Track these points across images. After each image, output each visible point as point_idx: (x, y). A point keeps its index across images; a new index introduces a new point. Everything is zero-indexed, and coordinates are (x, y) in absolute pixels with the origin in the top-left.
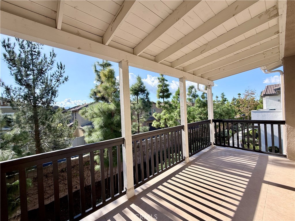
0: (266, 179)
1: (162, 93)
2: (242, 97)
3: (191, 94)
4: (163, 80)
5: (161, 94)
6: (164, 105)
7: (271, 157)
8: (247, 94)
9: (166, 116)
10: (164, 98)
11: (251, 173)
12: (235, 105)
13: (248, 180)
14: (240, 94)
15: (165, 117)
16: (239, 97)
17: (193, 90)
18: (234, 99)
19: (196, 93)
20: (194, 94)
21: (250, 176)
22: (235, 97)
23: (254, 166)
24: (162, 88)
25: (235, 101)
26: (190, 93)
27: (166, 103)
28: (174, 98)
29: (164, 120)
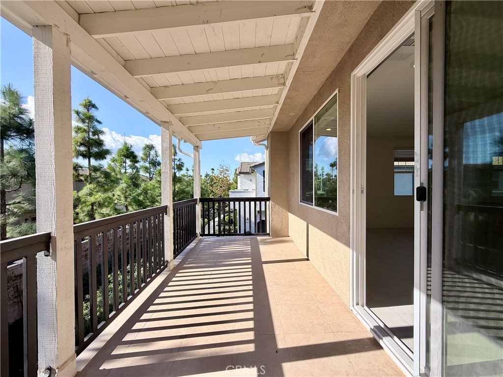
0: (264, 260)
1: (85, 146)
2: (216, 173)
3: (149, 159)
4: (91, 118)
5: (82, 149)
6: (90, 174)
7: (259, 238)
8: (221, 170)
9: (96, 197)
10: (91, 158)
11: (250, 258)
12: (207, 183)
13: (250, 266)
14: (213, 169)
15: (92, 199)
16: (213, 172)
17: (152, 152)
18: (207, 175)
19: (157, 158)
20: (153, 160)
21: (250, 261)
22: (209, 173)
23: (250, 251)
24: (86, 135)
25: (208, 178)
26: (147, 157)
27: (96, 169)
28: (114, 160)
29: (90, 207)
